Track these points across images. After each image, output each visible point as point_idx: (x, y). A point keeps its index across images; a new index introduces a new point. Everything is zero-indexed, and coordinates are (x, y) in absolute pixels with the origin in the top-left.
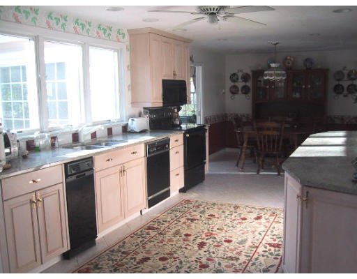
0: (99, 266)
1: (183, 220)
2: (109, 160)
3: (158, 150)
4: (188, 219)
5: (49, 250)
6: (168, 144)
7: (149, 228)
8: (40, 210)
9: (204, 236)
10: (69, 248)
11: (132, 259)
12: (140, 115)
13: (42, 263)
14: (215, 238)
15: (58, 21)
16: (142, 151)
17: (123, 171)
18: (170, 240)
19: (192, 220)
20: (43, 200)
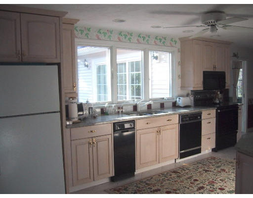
0: (127, 189)
1: (200, 170)
2: (147, 123)
3: (190, 120)
4: (204, 170)
5: (99, 173)
6: (201, 116)
7: (175, 172)
8: (95, 149)
9: (207, 183)
10: (114, 175)
11: (149, 188)
12: (188, 95)
13: (94, 180)
14: (214, 186)
15: (126, 36)
16: (176, 119)
17: (159, 132)
18: (182, 182)
19: (206, 171)
20: (97, 143)
